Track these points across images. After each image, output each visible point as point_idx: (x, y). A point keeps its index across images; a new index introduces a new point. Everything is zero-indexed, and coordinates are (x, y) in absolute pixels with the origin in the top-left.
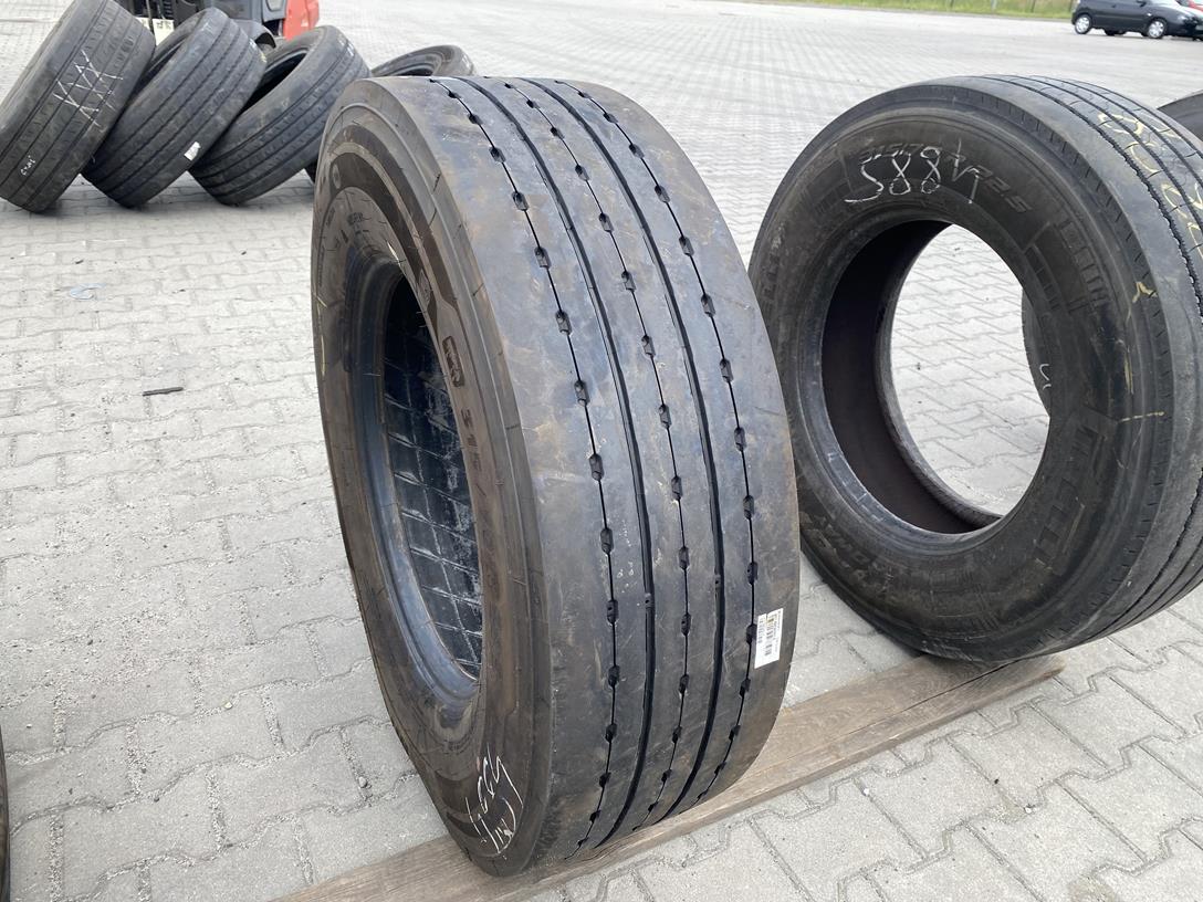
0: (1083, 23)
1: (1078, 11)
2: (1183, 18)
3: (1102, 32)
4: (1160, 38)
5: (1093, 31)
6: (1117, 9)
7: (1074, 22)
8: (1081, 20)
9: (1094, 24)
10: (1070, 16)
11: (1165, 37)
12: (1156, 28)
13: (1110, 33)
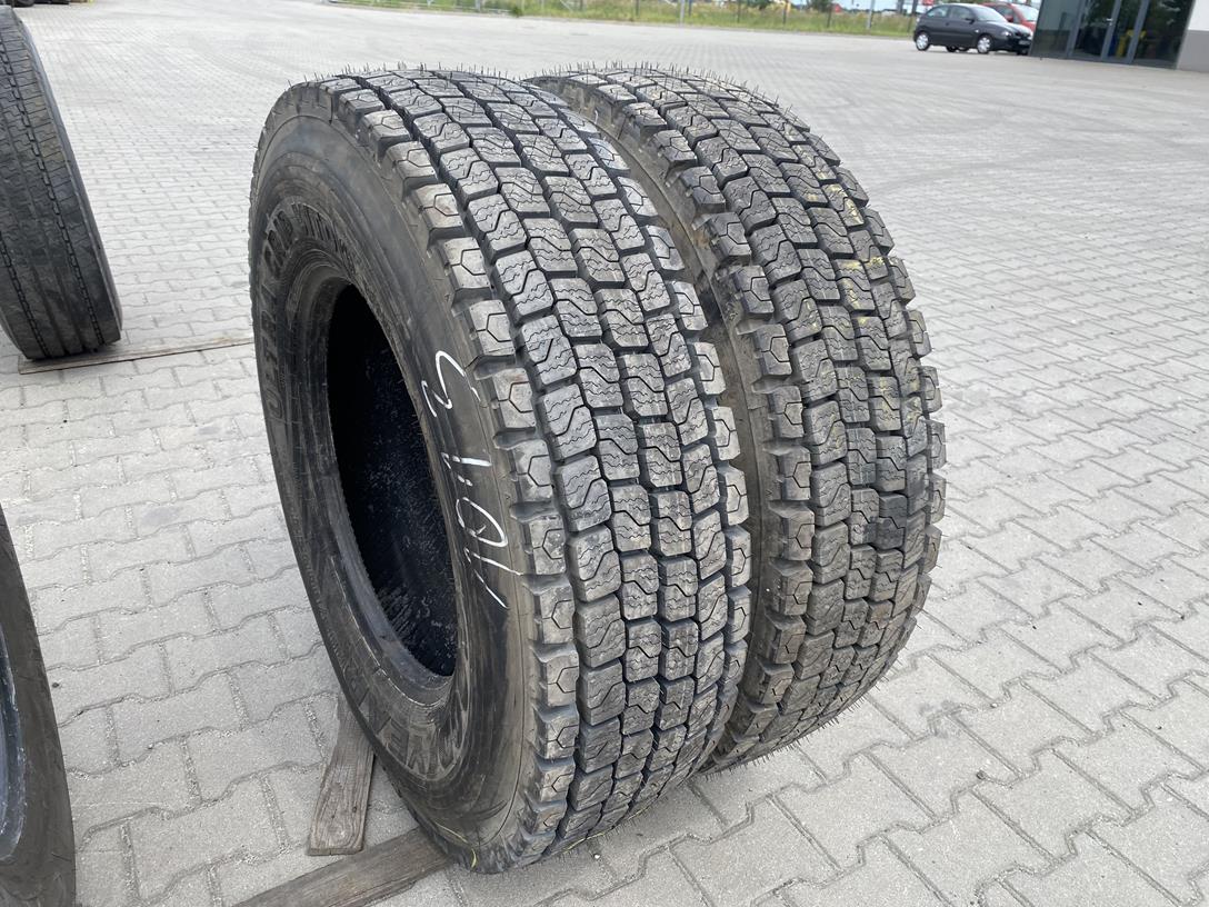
0: (923, 40)
1: (918, 28)
2: (1007, 34)
3: (944, 49)
4: (986, 53)
5: (932, 48)
6: (951, 26)
7: (915, 39)
8: (921, 37)
9: (933, 41)
10: (912, 35)
11: (992, 53)
12: (984, 44)
13: (951, 50)
